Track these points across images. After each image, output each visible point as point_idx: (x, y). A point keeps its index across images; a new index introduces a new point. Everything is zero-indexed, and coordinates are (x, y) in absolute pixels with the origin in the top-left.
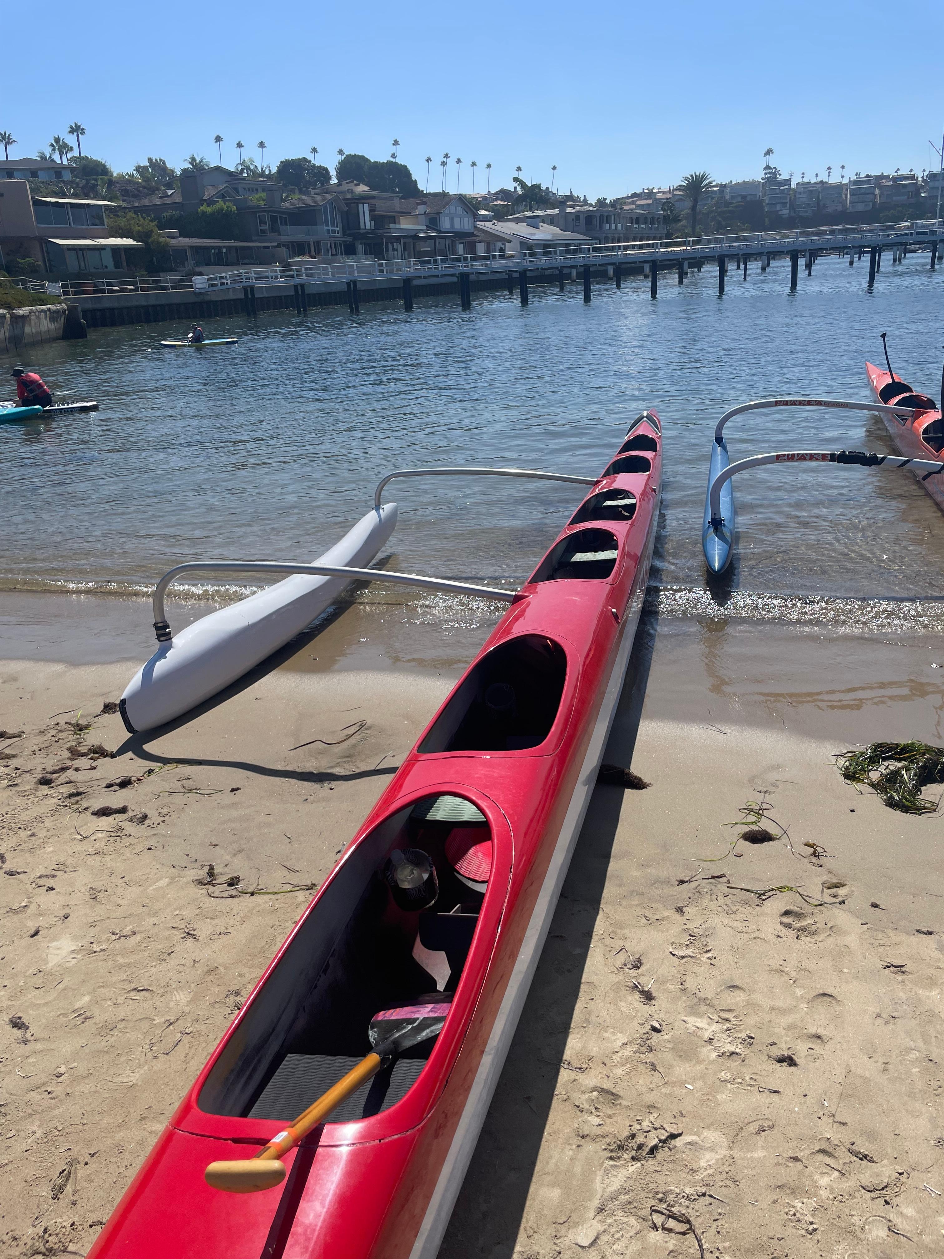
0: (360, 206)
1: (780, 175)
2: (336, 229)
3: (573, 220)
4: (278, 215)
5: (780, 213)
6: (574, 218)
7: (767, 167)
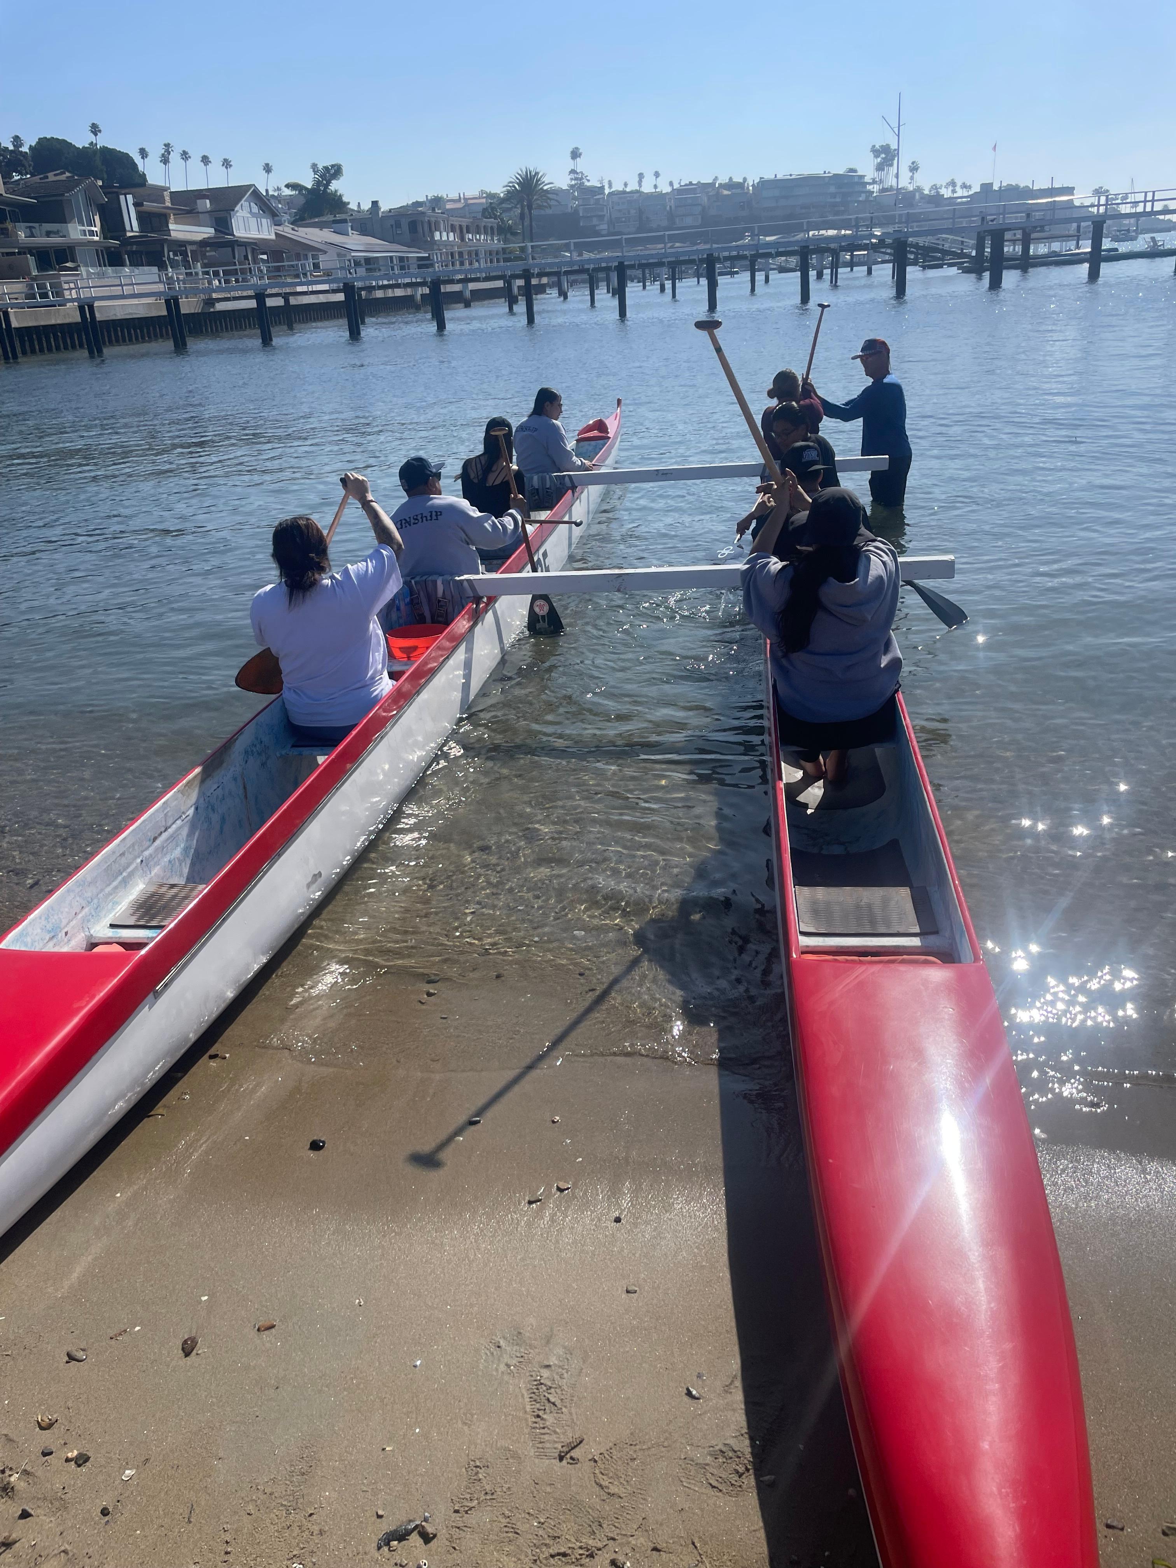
0: (122, 197)
1: (588, 181)
2: (93, 228)
3: (392, 226)
4: (7, 209)
5: (597, 228)
6: (393, 223)
7: (573, 171)
